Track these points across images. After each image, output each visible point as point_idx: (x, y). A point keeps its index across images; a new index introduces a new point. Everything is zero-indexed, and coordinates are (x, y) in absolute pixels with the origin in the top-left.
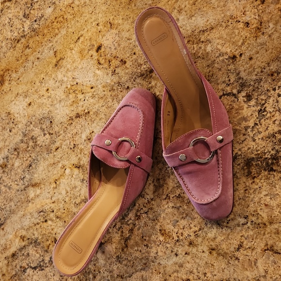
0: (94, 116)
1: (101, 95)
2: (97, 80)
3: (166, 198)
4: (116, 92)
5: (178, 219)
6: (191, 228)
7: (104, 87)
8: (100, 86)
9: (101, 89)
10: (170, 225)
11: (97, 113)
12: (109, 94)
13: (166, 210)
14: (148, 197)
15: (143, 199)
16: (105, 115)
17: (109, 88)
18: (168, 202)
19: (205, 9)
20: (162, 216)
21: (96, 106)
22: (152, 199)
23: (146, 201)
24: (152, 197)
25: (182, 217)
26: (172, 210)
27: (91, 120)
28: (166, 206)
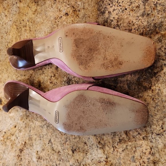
0: (31, 142)
1: (24, 126)
2: (14, 119)
3: (114, 149)
4: (31, 116)
5: (133, 155)
6: (145, 153)
7: (21, 120)
8: (19, 122)
9: (21, 122)
10: (132, 164)
11: (30, 139)
12: (28, 120)
13: (121, 157)
14: (103, 159)
15: (102, 163)
16: (36, 135)
17: (25, 117)
18: (117, 151)
19: (38, 28)
20: (122, 163)
21: (27, 135)
22: (107, 158)
23: (104, 163)
24: (106, 157)
25: (134, 151)
26: (124, 153)
27: (30, 146)
28: (119, 154)
